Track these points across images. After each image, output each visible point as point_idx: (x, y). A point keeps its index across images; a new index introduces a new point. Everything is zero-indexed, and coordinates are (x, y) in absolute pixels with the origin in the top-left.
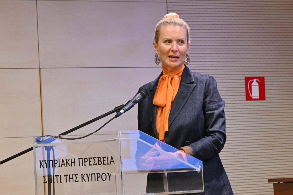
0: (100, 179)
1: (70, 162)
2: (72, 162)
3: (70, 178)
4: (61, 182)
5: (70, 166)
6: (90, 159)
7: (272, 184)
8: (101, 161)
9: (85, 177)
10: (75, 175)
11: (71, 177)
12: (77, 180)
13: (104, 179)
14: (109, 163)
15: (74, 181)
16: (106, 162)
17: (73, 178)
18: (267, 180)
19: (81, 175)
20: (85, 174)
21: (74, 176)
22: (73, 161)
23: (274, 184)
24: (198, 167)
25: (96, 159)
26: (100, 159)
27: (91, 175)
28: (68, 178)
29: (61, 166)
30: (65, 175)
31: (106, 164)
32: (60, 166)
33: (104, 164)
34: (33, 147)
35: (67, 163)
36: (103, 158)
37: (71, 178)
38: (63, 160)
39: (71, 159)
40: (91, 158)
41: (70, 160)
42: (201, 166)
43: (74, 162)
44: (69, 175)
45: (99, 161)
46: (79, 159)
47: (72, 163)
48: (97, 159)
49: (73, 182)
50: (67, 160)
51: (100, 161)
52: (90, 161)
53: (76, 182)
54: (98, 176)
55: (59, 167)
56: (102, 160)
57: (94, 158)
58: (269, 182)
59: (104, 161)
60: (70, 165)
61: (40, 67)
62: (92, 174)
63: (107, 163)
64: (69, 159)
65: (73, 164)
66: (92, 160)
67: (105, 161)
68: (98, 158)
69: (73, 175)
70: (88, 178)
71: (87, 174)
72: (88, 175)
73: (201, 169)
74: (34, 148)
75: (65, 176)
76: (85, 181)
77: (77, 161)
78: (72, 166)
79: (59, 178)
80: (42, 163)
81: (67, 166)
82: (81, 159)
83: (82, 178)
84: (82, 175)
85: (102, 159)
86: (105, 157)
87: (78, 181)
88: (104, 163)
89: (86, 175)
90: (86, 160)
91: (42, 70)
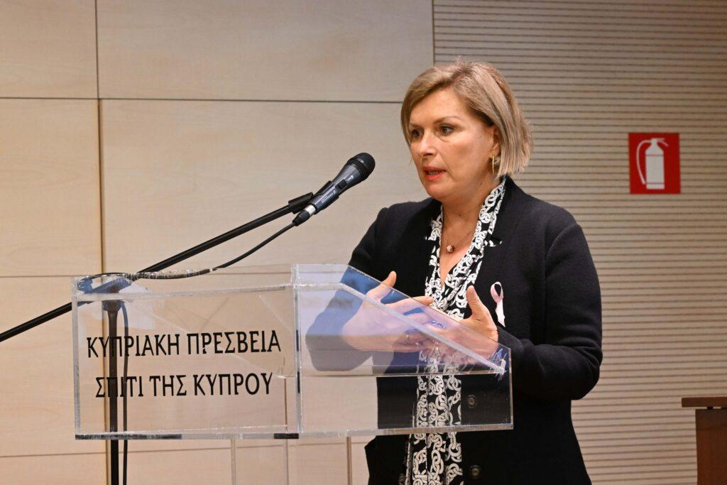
0: (241, 388)
1: (165, 344)
2: (170, 344)
3: (165, 386)
4: (141, 395)
5: (165, 354)
6: (218, 337)
7: (691, 411)
8: (245, 342)
9: (205, 384)
10: (179, 377)
11: (168, 381)
12: (182, 391)
13: (252, 389)
14: (267, 347)
15: (176, 392)
16: (258, 346)
17: (171, 385)
18: (680, 400)
19: (193, 379)
20: (203, 376)
21: (175, 379)
22: (173, 340)
23: (697, 411)
24: (499, 364)
25: (234, 338)
26: (242, 337)
27: (218, 378)
28: (159, 384)
29: (144, 354)
30: (151, 377)
31: (257, 351)
32: (141, 352)
33: (253, 350)
34: (71, 303)
35: (157, 345)
36: (252, 333)
37: (166, 384)
38: (147, 337)
39: (169, 336)
40: (220, 334)
41: (166, 339)
42: (507, 359)
43: (177, 344)
44: (164, 377)
45: (240, 342)
46: (189, 336)
47: (172, 347)
48: (236, 335)
49: (173, 395)
50: (157, 337)
51: (243, 342)
52: (218, 340)
53: (179, 396)
54: (238, 381)
55: (138, 354)
56: (248, 341)
57: (227, 334)
58: (683, 406)
59: (253, 342)
60: (167, 351)
61: (100, 97)
62: (221, 376)
63: (261, 348)
64: (164, 336)
65: (174, 348)
66: (223, 340)
67: (256, 341)
68: (239, 334)
69: (172, 377)
70: (212, 385)
71: (209, 376)
72: (212, 379)
73: (507, 368)
74: (74, 306)
75: (152, 380)
76: (204, 394)
77: (183, 342)
78: (169, 353)
79: (136, 384)
80: (93, 344)
81: (157, 354)
82: (195, 337)
83: (197, 385)
84: (195, 377)
85: (249, 336)
86: (257, 333)
87: (185, 394)
88: (255, 348)
89: (205, 379)
90: (207, 339)
91: (104, 103)
